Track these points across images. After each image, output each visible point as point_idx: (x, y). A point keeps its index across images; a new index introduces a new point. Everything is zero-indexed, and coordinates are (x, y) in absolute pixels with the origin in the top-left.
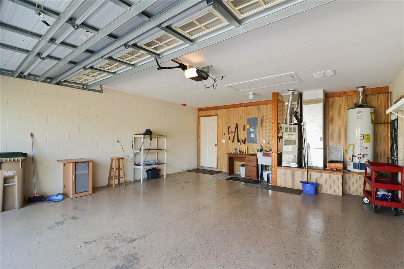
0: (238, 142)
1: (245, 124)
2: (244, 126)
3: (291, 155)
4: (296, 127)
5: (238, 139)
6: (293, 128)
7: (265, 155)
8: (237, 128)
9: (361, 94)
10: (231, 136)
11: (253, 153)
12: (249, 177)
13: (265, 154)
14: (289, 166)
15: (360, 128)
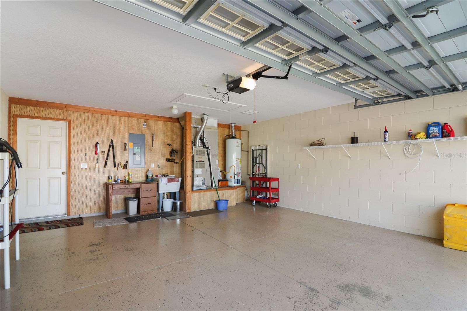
0: (115, 166)
1: (127, 141)
2: (125, 144)
3: (201, 178)
4: (205, 151)
5: (114, 163)
6: (203, 151)
7: (171, 181)
8: (112, 146)
9: (233, 129)
10: (102, 158)
11: (138, 180)
12: (146, 212)
13: (170, 179)
14: (200, 189)
15: (235, 154)
